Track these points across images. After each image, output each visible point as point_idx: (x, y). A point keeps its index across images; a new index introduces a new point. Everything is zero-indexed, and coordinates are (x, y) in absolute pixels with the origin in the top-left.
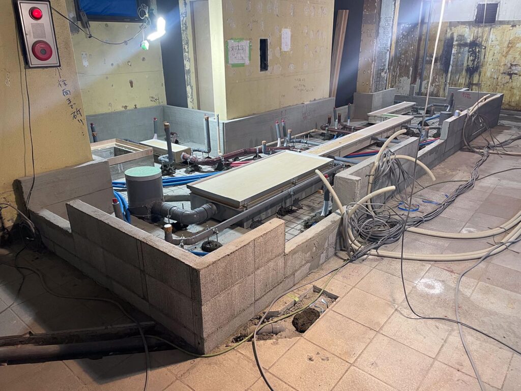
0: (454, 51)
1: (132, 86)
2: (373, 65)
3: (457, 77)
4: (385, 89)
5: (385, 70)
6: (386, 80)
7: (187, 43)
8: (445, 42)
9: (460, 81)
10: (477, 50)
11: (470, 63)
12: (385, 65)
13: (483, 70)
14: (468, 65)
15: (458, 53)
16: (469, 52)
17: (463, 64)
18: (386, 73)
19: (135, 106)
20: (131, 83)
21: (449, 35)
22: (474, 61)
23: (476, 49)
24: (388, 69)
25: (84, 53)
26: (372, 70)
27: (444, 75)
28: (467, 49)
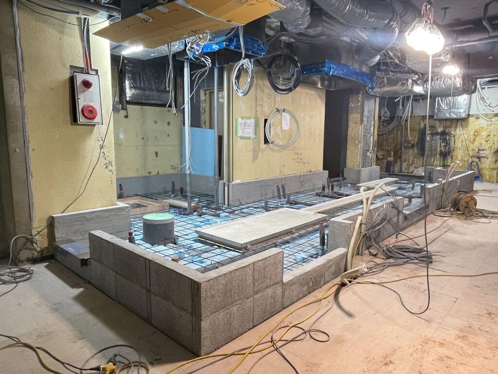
0: (428, 138)
1: (157, 156)
2: (359, 147)
3: (433, 160)
4: (371, 166)
5: (370, 151)
6: (372, 159)
8: (419, 131)
9: (435, 163)
10: (448, 138)
11: (443, 149)
12: (369, 147)
13: (454, 154)
14: (441, 150)
15: (431, 140)
16: (441, 139)
17: (436, 149)
18: (371, 153)
19: (158, 172)
20: (157, 154)
21: (422, 126)
22: (445, 146)
23: (446, 137)
24: (373, 150)
25: (122, 129)
26: (359, 150)
27: (421, 158)
28: (438, 137)
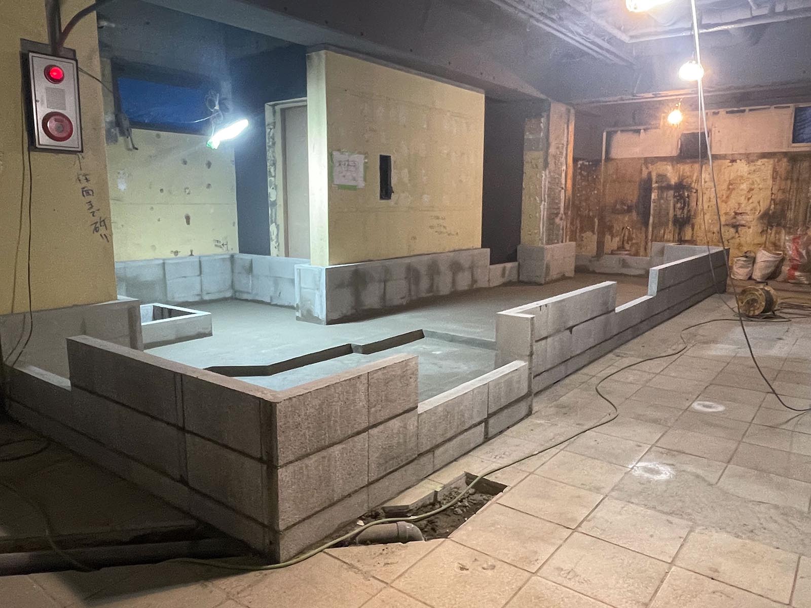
0: (654, 196)
1: (188, 223)
2: (542, 206)
3: (662, 231)
4: (562, 242)
5: (560, 215)
6: (563, 229)
7: (274, 164)
8: (640, 185)
9: (665, 237)
10: (686, 194)
11: (679, 213)
12: (559, 208)
13: (698, 220)
14: (675, 215)
15: (660, 198)
16: (675, 197)
17: (668, 214)
18: (561, 219)
19: (192, 251)
20: (188, 218)
21: (645, 174)
22: (683, 208)
24: (565, 214)
25: (121, 172)
26: (542, 212)
27: (644, 229)
28: (671, 193)
